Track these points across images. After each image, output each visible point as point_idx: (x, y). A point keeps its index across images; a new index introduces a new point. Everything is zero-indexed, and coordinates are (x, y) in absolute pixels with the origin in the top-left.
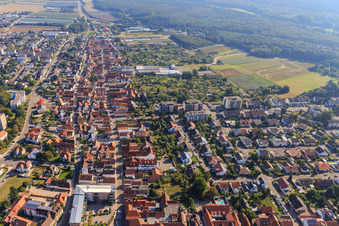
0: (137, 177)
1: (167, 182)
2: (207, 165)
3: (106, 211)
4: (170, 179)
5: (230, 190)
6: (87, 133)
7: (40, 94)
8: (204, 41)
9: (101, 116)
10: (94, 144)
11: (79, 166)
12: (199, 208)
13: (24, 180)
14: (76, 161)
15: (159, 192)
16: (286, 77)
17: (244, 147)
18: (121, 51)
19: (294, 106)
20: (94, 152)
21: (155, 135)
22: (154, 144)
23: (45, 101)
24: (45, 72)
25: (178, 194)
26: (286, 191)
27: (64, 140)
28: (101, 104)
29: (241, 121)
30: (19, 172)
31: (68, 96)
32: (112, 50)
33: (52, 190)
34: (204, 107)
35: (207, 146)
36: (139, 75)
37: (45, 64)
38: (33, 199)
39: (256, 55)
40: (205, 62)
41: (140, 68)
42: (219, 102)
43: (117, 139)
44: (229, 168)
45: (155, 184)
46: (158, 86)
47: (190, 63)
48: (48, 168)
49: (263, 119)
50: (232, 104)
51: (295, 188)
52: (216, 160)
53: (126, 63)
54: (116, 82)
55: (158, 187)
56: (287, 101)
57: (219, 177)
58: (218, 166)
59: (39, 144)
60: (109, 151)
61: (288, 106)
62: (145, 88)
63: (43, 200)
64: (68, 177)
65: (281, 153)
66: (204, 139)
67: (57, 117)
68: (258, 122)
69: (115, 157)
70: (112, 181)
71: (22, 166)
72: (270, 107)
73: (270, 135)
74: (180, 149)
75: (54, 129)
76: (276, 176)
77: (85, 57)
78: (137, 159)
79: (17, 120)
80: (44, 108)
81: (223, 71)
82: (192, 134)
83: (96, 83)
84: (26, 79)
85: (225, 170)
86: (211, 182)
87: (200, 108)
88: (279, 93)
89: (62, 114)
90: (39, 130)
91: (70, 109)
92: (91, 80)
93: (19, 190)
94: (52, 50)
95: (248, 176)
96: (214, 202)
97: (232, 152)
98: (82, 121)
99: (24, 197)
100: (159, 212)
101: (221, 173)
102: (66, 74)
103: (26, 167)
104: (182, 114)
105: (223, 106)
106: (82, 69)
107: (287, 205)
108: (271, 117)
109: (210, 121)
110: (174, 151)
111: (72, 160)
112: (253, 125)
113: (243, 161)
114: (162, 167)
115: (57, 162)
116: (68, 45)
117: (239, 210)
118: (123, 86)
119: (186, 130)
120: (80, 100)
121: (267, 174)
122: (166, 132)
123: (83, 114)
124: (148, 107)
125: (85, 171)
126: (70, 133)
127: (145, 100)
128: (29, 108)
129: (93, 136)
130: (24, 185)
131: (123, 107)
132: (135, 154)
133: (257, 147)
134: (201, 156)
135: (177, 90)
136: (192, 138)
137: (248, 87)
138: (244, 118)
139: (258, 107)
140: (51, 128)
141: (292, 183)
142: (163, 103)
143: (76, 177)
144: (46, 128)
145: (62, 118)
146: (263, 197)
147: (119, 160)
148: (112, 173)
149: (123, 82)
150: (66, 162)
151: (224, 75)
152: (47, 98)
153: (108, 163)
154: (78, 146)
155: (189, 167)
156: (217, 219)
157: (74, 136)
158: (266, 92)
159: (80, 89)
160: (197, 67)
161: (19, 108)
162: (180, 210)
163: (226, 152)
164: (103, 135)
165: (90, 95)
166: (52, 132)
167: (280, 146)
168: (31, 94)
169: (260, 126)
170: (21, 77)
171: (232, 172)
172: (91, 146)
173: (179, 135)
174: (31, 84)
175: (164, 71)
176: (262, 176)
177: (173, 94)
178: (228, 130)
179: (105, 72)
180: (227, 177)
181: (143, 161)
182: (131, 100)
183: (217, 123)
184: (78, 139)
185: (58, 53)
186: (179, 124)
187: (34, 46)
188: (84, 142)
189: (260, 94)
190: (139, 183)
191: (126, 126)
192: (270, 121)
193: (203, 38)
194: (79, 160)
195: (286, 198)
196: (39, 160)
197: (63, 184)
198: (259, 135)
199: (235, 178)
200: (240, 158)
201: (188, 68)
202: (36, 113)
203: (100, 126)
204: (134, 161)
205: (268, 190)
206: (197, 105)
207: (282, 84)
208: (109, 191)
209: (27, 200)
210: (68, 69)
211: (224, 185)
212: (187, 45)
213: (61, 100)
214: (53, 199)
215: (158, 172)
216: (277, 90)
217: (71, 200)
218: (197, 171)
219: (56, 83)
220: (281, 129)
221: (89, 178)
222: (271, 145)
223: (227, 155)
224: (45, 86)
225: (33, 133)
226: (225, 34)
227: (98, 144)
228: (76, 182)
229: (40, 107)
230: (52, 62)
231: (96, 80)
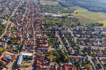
0: (41, 52)
1: (52, 54)
2: (67, 50)
3: (30, 62)
4: (53, 54)
5: (75, 60)
6: (25, 35)
7: (11, 21)
8: (71, 5)
9: (31, 30)
10: (28, 39)
11: (22, 46)
12: (62, 65)
13: (4, 49)
14: (21, 44)
15: (49, 57)
16: (103, 20)
17: (82, 45)
18: (40, 7)
19: (104, 31)
20: (27, 42)
21: (49, 38)
22: (48, 41)
23: (13, 23)
24: (13, 13)
25: (55, 59)
26: (97, 62)
27: (18, 37)
28: (31, 26)
29: (82, 35)
30: (2, 46)
31: (20, 22)
32: (37, 7)
33: (13, 53)
34: (69, 29)
35: (68, 43)
36: (46, 16)
37: (13, 11)
38: (6, 55)
39: (92, 11)
40: (71, 13)
41: (46, 14)
42: (75, 28)
43: (36, 38)
44: (75, 52)
45: (47, 55)
46: (52, 20)
47: (65, 13)
48: (12, 46)
49: (91, 35)
50: (79, 29)
51: (100, 61)
52: (70, 48)
53: (41, 12)
54: (37, 18)
55: (48, 56)
56: (102, 29)
57: (71, 55)
58: (71, 51)
59: (9, 37)
60: (32, 42)
61: (102, 31)
62: (47, 21)
63: (9, 56)
64: (18, 49)
65: (96, 48)
66: (67, 41)
67: (16, 29)
68: (89, 36)
69: (34, 44)
70: (32, 52)
71: (3, 44)
72: (94, 31)
73: (93, 41)
74: (58, 43)
75: (15, 33)
76: (93, 56)
77: (27, 9)
78: (42, 46)
79: (3, 29)
80: (12, 26)
81: (77, 16)
82: (63, 38)
83: (30, 18)
84: (7, 16)
85: (73, 52)
86: (68, 56)
87: (67, 29)
88: (99, 26)
89: (18, 28)
90: (10, 33)
91: (20, 27)
92: (29, 17)
93: (2, 52)
94: (16, 6)
95: (82, 55)
96: (68, 63)
97: (77, 46)
98: (24, 31)
99: (3, 54)
100: (48, 64)
101: (72, 53)
102: (20, 14)
103: (5, 45)
104: (60, 31)
105: (76, 29)
106: (25, 13)
107: (96, 67)
108: (94, 35)
109: (70, 34)
110: (55, 44)
111: (20, 44)
112: (87, 37)
113: (81, 50)
114: (50, 49)
115: (15, 44)
116: (22, 4)
117: (77, 67)
118: (39, 20)
119: (61, 37)
120: (24, 24)
121: (90, 55)
122: (53, 37)
123: (25, 29)
124: (48, 28)
125: (24, 48)
126: (20, 35)
127: (47, 25)
128: (7, 25)
129: (28, 36)
130: (4, 50)
131: (39, 27)
132: (41, 44)
133: (87, 45)
134: (65, 47)
135: (59, 22)
136: (62, 40)
137: (86, 23)
138: (83, 34)
139: (90, 31)
140: (14, 33)
141: (99, 60)
142: (53, 27)
143: (20, 49)
144: (12, 32)
145: (18, 30)
146: (87, 64)
147: (35, 45)
148: (33, 49)
149: (40, 18)
150: (18, 44)
151: (78, 18)
152: (13, 22)
153: (32, 46)
154: (22, 39)
155: (60, 50)
156: (68, 69)
157: (21, 36)
158: (94, 25)
159: (24, 20)
160: (67, 14)
161: (4, 25)
162: (55, 65)
163: (75, 46)
164: (31, 36)
165: (28, 22)
166: (14, 34)
167: (97, 46)
168: (8, 21)
169: (89, 38)
170: (5, 15)
171: (76, 53)
172: (26, 40)
173: (58, 38)
174: (8, 17)
175: (55, 15)
176: (88, 56)
177: (57, 24)
178: (77, 38)
179: (33, 15)
180: (74, 55)
181: (44, 46)
182: (42, 25)
183: (73, 35)
184: (22, 37)
185: (18, 7)
186: (58, 34)
187: (10, 4)
188: (24, 38)
189: (91, 26)
190: (42, 54)
191: (39, 34)
192: (94, 36)
193: (71, 3)
194: (22, 44)
195: (96, 65)
196: (9, 43)
197: (16, 51)
198: (89, 41)
199: (77, 56)
200: (80, 49)
201: (64, 15)
202: (9, 27)
203: (30, 33)
204: (41, 46)
205: (89, 61)
206: (66, 28)
207: (100, 22)
208: (31, 55)
209: (4, 55)
210: (21, 13)
211: (73, 58)
212: (64, 6)
213: (18, 23)
214: (12, 56)
215: (49, 51)
216: (98, 25)
217: (18, 57)
218: (63, 52)
219: (17, 17)
220: (98, 39)
221: (25, 50)
222: (93, 45)
223: (75, 47)
224: (13, 18)
225: (8, 34)
226: (80, 2)
227: (29, 39)
228: (20, 51)
229: (10, 25)
230: (16, 10)
231: (30, 17)
